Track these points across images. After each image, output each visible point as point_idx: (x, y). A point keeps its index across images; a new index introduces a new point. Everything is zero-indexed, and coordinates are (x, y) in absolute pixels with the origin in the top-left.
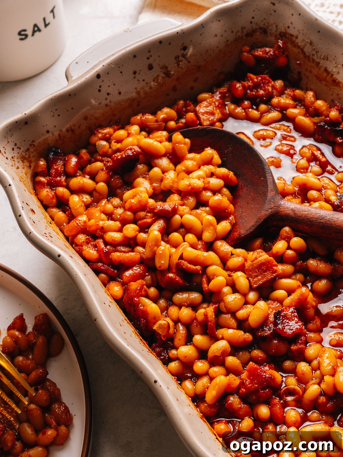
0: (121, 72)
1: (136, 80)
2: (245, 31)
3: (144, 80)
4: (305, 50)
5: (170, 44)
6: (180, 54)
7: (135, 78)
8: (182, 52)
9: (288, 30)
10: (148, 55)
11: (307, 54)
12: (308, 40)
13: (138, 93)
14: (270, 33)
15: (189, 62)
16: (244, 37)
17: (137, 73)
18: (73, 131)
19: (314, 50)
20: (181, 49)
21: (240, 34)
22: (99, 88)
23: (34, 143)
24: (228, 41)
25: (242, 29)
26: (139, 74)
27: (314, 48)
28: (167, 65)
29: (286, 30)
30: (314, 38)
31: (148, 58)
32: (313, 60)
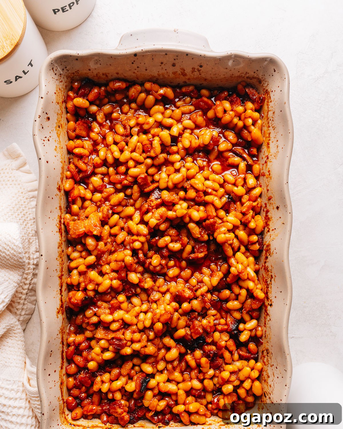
0: (153, 59)
1: (161, 67)
2: (248, 75)
3: (166, 70)
4: (270, 113)
5: (193, 59)
6: (196, 68)
7: (160, 66)
8: (199, 67)
9: (271, 92)
10: (176, 58)
11: (269, 116)
12: (274, 110)
13: (159, 75)
14: (262, 85)
15: (200, 74)
16: (245, 77)
17: (164, 64)
18: (107, 76)
19: (273, 118)
20: (198, 66)
21: (243, 75)
22: (133, 62)
23: (78, 72)
24: (233, 75)
25: (246, 73)
26: (165, 65)
27: (273, 116)
28: (185, 69)
29: (270, 91)
30: (277, 112)
31: (175, 60)
32: (268, 123)
